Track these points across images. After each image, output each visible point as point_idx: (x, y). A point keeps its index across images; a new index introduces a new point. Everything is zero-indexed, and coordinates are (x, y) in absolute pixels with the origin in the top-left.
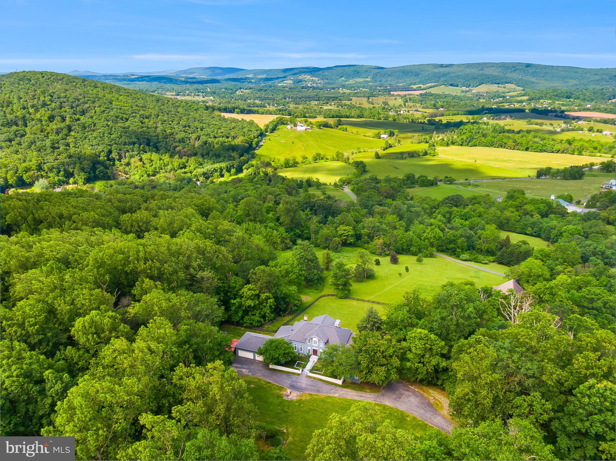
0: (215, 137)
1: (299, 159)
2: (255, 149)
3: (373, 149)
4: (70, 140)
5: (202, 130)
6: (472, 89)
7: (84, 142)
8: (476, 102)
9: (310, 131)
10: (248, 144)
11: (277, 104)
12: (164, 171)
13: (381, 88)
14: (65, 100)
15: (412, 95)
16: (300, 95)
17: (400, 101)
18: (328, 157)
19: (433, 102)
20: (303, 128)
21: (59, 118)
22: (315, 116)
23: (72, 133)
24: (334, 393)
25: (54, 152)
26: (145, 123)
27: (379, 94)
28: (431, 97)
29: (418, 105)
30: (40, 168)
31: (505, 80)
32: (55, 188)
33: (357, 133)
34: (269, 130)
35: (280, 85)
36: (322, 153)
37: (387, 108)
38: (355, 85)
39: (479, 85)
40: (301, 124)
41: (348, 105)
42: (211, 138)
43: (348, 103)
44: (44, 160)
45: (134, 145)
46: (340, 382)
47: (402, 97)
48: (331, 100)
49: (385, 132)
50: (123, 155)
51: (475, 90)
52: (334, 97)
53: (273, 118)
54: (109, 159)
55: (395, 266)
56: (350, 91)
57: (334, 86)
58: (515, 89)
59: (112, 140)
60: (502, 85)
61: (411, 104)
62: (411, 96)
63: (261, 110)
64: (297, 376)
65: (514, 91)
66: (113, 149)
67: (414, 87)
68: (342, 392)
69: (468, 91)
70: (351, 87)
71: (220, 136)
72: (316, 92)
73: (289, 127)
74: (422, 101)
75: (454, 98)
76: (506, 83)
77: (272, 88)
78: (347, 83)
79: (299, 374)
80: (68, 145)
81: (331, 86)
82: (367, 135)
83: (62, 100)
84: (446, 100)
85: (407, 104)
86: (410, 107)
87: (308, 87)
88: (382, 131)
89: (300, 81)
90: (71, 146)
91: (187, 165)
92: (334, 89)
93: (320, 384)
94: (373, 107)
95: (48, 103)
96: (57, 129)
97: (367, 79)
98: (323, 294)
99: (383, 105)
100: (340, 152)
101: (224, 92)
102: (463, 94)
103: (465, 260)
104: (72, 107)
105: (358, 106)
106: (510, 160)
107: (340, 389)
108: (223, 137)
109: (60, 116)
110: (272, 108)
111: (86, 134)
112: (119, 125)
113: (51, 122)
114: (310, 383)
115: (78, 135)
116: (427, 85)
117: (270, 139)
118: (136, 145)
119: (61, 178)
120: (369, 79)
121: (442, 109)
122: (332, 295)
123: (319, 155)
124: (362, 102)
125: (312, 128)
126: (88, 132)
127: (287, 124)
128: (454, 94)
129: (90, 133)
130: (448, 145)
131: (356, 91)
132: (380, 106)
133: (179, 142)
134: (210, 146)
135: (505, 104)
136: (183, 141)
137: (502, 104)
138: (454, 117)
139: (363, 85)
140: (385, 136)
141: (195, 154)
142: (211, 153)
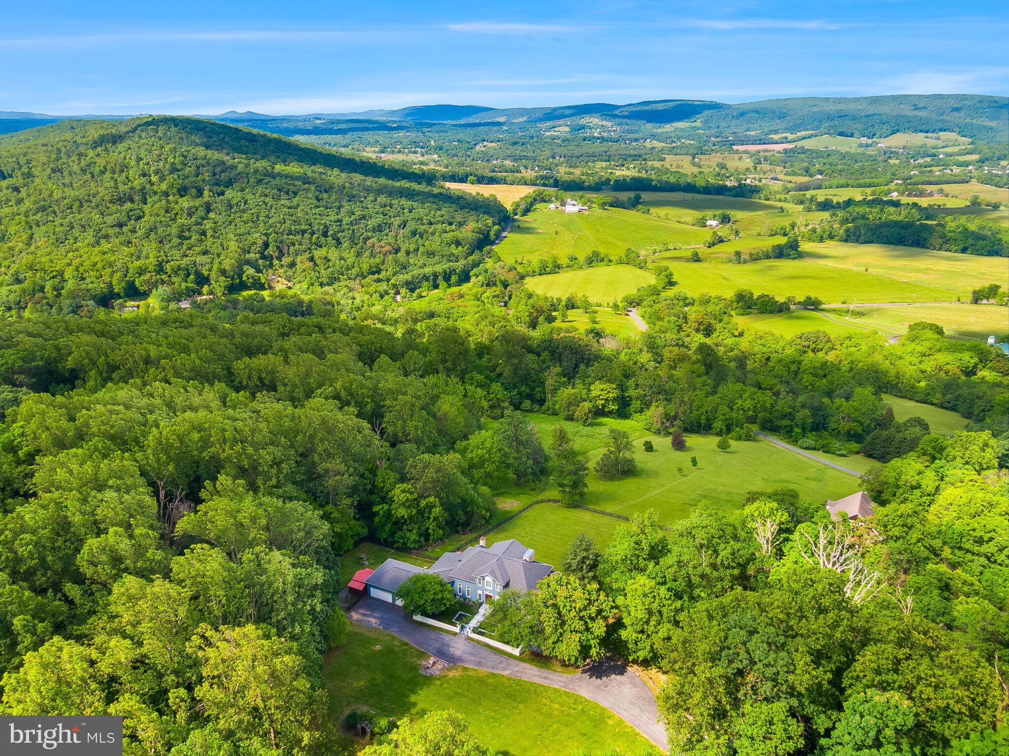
0: (431, 224)
1: (564, 261)
2: (492, 243)
3: (689, 244)
4: (208, 225)
5: (410, 211)
6: (877, 140)
7: (227, 229)
8: (882, 164)
9: (587, 213)
10: (483, 234)
11: (539, 166)
12: (345, 277)
13: (718, 139)
14: (204, 162)
15: (770, 151)
16: (579, 151)
17: (748, 162)
18: (612, 258)
19: (805, 164)
20: (576, 209)
21: (194, 191)
23: (212, 215)
24: (504, 669)
25: (182, 244)
26: (322, 199)
27: (712, 150)
28: (803, 156)
29: (778, 169)
30: (160, 269)
31: (940, 126)
32: (181, 301)
33: (667, 218)
34: (519, 211)
35: (548, 134)
36: (602, 251)
37: (724, 175)
38: (673, 135)
39: (892, 134)
40: (574, 202)
41: (658, 168)
42: (423, 224)
43: (657, 164)
44: (166, 256)
45: (303, 235)
46: (516, 652)
47: (751, 155)
48: (630, 159)
49: (715, 216)
50: (285, 251)
51: (883, 144)
52: (634, 155)
53: (527, 191)
54: (264, 257)
55: (678, 454)
56: (664, 144)
57: (637, 136)
58: (956, 141)
59: (271, 227)
60: (934, 135)
61: (765, 167)
62: (767, 154)
63: (510, 176)
64: (452, 637)
65: (954, 145)
66: (270, 240)
67: (776, 137)
68: (516, 669)
69: (871, 145)
70: (665, 138)
71: (439, 222)
72: (606, 145)
73: (552, 206)
74: (786, 163)
75: (843, 156)
76: (941, 130)
77: (535, 139)
78: (660, 131)
79: (455, 634)
80: (204, 233)
81: (632, 136)
82: (682, 220)
83: (199, 162)
84: (830, 160)
85: (759, 167)
86: (765, 173)
87: (594, 137)
88: (709, 213)
89: (583, 127)
90: (208, 235)
91: (382, 267)
92: (636, 140)
93: (485, 652)
94: (700, 173)
95: (179, 167)
96: (189, 209)
97: (694, 124)
98: (540, 497)
99: (717, 169)
100: (633, 249)
101: (456, 148)
102: (860, 150)
103: (807, 448)
104: (214, 174)
105: (674, 170)
106: (930, 269)
107: (515, 662)
108: (443, 223)
109: (195, 187)
110: (529, 174)
111: (233, 215)
112: (282, 202)
113: (182, 196)
114: (467, 649)
115: (220, 219)
116: (799, 134)
117: (519, 226)
118: (306, 235)
119: (189, 285)
120: (698, 124)
121: (820, 177)
122: (555, 501)
123: (596, 254)
124: (681, 163)
125: (590, 208)
126: (235, 212)
127: (550, 201)
128: (844, 149)
129: (238, 215)
130: (822, 240)
131: (674, 145)
132: (711, 170)
133: (374, 230)
134: (422, 238)
135: (934, 168)
136: (379, 229)
137: (929, 169)
138: (840, 191)
139: (686, 134)
140: (714, 223)
141: (397, 251)
142: (421, 249)
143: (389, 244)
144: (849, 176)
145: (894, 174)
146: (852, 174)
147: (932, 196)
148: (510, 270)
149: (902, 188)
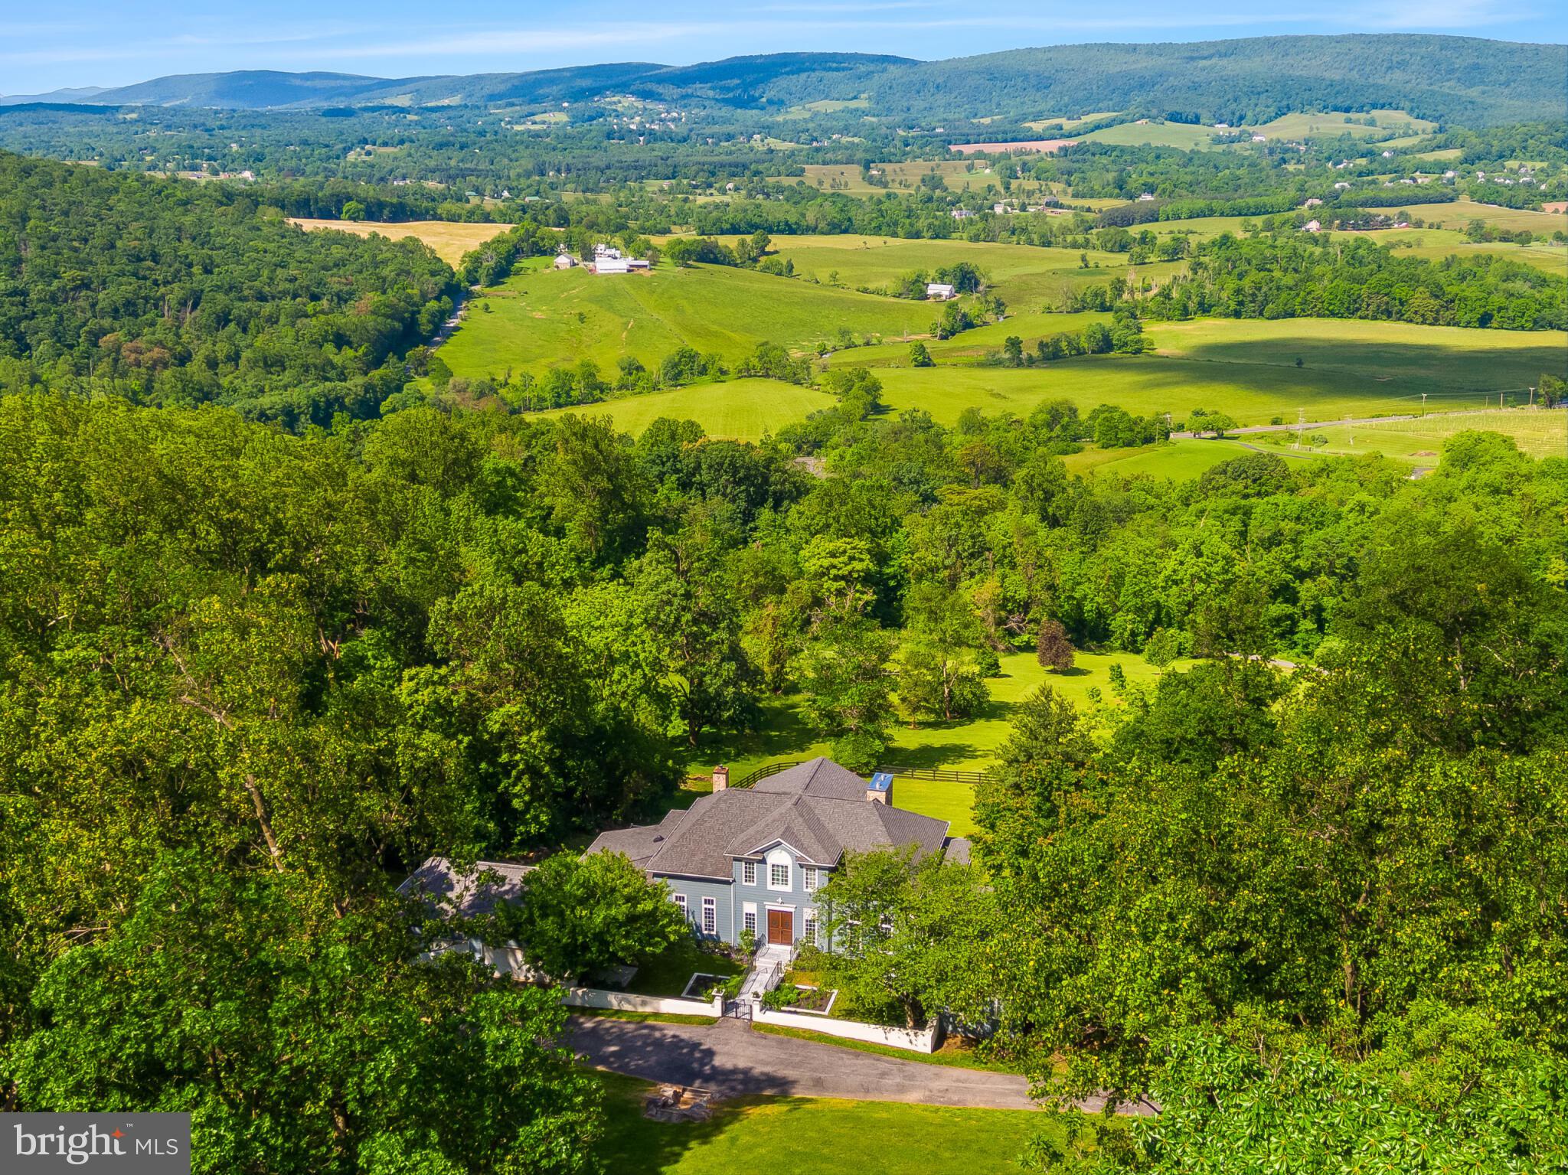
0: (264, 297)
1: (611, 374)
2: (427, 341)
3: (901, 333)
5: (207, 271)
6: (1251, 129)
8: (1273, 171)
9: (647, 273)
10: (402, 320)
11: (510, 189)
13: (912, 133)
15: (1029, 153)
16: (598, 159)
17: (988, 175)
18: (727, 365)
19: (1111, 176)
20: (622, 265)
22: (663, 225)
27: (905, 154)
28: (1104, 160)
29: (1056, 187)
31: (1371, 98)
33: (835, 283)
34: (482, 274)
35: (518, 128)
36: (701, 350)
37: (942, 199)
38: (811, 125)
39: (1277, 116)
40: (613, 251)
41: (792, 189)
42: (244, 299)
43: (792, 181)
47: (993, 161)
48: (722, 173)
49: (942, 275)
51: (1263, 135)
52: (735, 165)
53: (497, 232)
56: (793, 145)
57: (730, 129)
58: (1408, 125)
60: (1362, 116)
61: (1030, 184)
62: (1026, 159)
63: (446, 208)
64: (703, 1028)
65: (1406, 135)
67: (1038, 127)
69: (1238, 139)
70: (795, 132)
71: (285, 293)
72: (661, 148)
73: (563, 261)
74: (1070, 173)
75: (1189, 159)
76: (1374, 106)
77: (490, 137)
78: (779, 119)
79: (712, 1020)
81: (716, 128)
82: (871, 286)
84: (1161, 166)
85: (1014, 183)
86: (1029, 194)
87: (630, 132)
89: (599, 114)
92: (729, 137)
94: (889, 196)
97: (853, 104)
99: (924, 189)
100: (773, 343)
101: (297, 156)
102: (1220, 148)
105: (829, 191)
108: (296, 295)
110: (491, 203)
116: (1085, 119)
117: (486, 308)
120: (862, 104)
121: (1149, 198)
123: (692, 357)
124: (842, 179)
125: (654, 263)
127: (552, 252)
128: (1187, 147)
130: (1185, 315)
131: (816, 145)
132: (912, 190)
133: (115, 313)
134: (245, 330)
135: (1382, 178)
136: (129, 308)
137: (1370, 178)
138: (1196, 224)
139: (842, 124)
140: (945, 290)
141: (184, 359)
142: (246, 354)
143: (160, 344)
144: (1211, 194)
145: (1301, 189)
146: (1217, 189)
147: (1389, 226)
148: (482, 395)
149: (1326, 213)
